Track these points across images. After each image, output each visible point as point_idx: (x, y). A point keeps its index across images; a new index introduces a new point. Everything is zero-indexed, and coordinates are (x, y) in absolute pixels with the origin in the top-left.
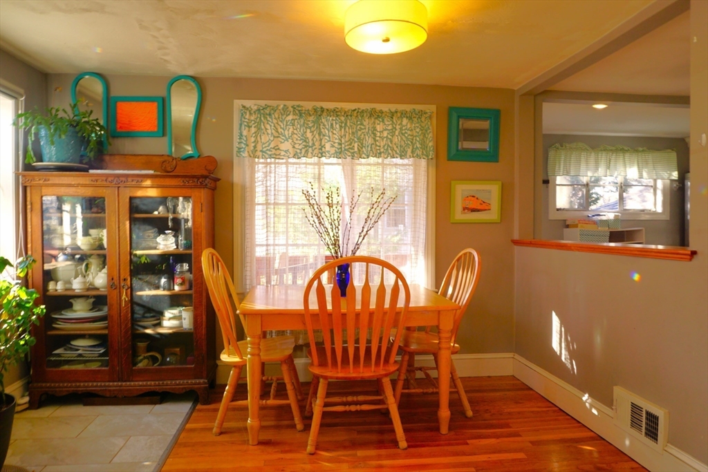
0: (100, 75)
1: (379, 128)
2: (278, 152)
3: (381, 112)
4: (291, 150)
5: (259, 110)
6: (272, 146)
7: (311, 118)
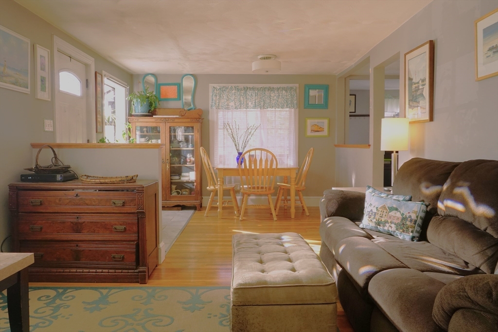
0: (153, 75)
1: (272, 95)
2: (228, 107)
3: (273, 88)
4: (234, 106)
5: (220, 89)
6: (226, 104)
7: (243, 92)
